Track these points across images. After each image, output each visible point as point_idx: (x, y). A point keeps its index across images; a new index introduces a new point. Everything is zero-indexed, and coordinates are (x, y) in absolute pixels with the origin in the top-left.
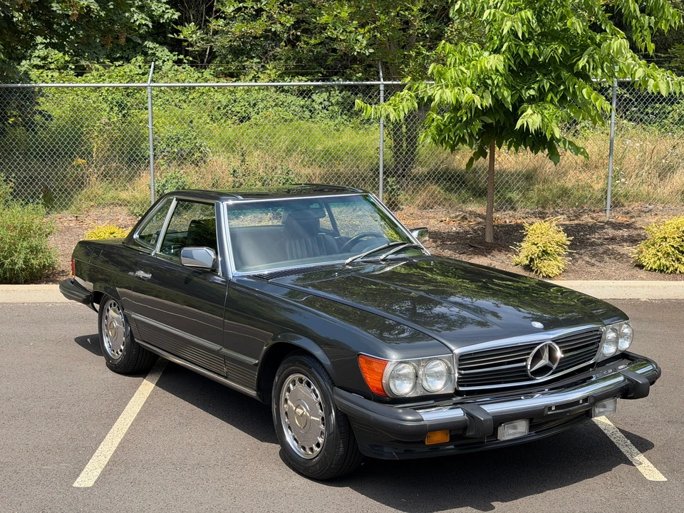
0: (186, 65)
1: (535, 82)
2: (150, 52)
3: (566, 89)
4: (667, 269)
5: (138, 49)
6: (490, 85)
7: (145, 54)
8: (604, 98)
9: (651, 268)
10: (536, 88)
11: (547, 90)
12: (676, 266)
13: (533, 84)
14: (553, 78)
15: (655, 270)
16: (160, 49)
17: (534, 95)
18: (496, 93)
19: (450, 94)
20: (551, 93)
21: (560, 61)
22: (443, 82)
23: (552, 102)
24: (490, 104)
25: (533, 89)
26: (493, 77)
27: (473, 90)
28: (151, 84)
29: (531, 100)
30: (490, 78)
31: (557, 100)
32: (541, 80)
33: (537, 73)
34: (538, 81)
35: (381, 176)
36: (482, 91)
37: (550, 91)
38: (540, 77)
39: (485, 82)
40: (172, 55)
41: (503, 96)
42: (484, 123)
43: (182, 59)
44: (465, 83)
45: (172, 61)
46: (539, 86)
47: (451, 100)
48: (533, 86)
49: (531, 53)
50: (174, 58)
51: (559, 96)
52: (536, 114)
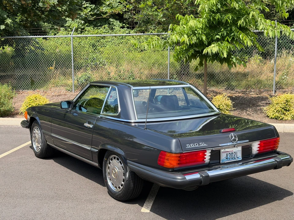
0: (126, 28)
2: (111, 23)
3: (234, 35)
4: (279, 118)
5: (107, 22)
6: (197, 33)
7: (109, 24)
9: (272, 117)
10: (220, 34)
11: (225, 35)
12: (283, 117)
13: (219, 33)
14: (228, 30)
15: (274, 118)
16: (116, 22)
17: (219, 38)
18: (199, 37)
19: (175, 38)
20: (227, 37)
21: (231, 22)
22: (175, 33)
23: (228, 41)
24: (195, 42)
25: (219, 35)
26: (198, 30)
27: (188, 36)
28: (73, 36)
29: (218, 40)
30: (196, 30)
31: (230, 40)
32: (223, 31)
33: (221, 28)
34: (222, 31)
35: (168, 74)
36: (192, 36)
37: (227, 36)
38: (223, 30)
39: (195, 32)
40: (120, 24)
41: (202, 39)
42: (195, 51)
43: (124, 26)
44: (185, 33)
45: (120, 27)
46: (221, 34)
47: (175, 40)
48: (219, 34)
49: (217, 19)
50: (121, 25)
51: (231, 38)
52: (215, 47)
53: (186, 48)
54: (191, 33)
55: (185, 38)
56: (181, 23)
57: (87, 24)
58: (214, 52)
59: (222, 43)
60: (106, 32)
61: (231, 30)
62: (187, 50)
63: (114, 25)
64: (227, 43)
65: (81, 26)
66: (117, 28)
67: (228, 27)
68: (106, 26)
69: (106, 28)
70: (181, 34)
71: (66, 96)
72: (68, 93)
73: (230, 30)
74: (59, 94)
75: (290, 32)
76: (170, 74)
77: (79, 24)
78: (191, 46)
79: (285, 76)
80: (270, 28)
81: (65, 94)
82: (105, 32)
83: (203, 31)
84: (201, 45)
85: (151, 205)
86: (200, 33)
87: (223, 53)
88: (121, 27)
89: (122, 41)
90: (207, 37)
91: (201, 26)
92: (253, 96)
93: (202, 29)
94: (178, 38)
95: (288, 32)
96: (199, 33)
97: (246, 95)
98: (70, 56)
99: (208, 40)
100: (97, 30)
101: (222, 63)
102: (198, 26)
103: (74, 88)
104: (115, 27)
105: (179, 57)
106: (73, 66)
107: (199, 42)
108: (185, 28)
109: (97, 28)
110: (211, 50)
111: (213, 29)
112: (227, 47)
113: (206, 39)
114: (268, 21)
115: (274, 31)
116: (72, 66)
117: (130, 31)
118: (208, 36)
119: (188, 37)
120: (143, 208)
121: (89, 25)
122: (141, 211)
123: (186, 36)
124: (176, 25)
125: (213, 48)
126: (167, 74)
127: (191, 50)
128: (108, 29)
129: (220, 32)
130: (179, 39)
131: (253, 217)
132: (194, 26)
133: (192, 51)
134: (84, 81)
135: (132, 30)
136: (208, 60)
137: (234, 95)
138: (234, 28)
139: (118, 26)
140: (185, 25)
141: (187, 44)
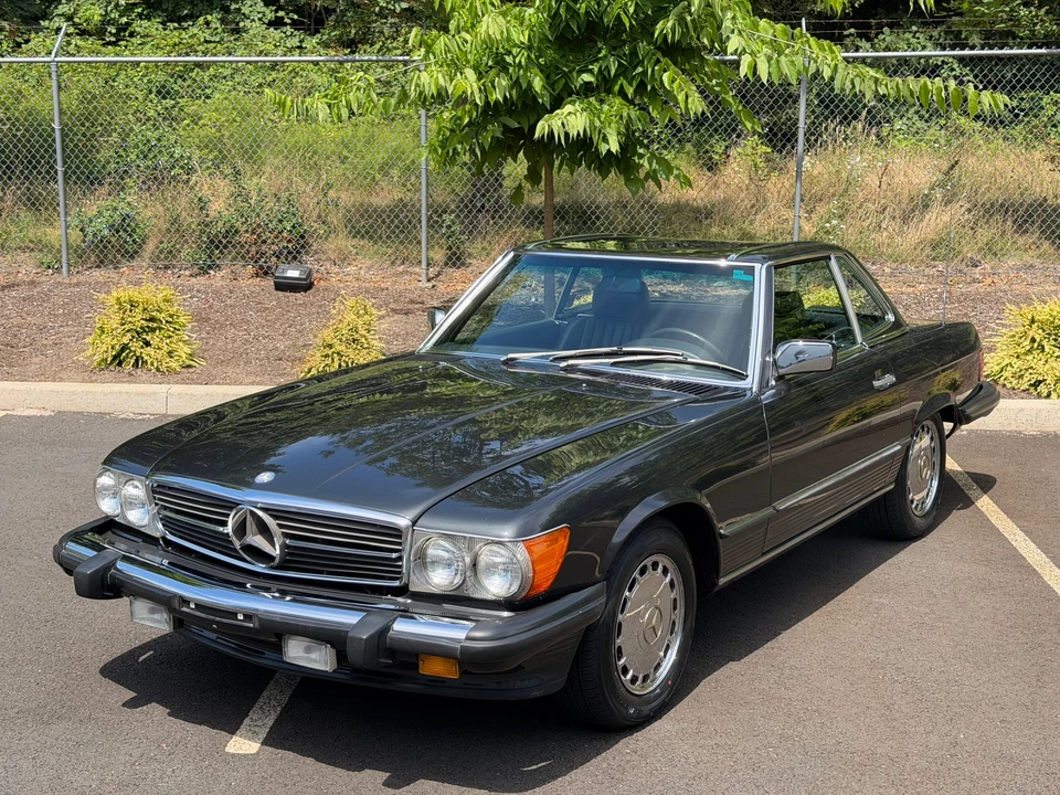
0: (288, 27)
1: (594, 61)
2: (234, 6)
3: (644, 73)
6: (510, 65)
7: (226, 10)
8: (695, 88)
10: (596, 70)
11: (613, 73)
13: (592, 63)
14: (624, 55)
17: (591, 82)
18: (518, 78)
19: (429, 79)
20: (621, 80)
21: (631, 26)
22: (433, 60)
23: (622, 93)
24: (505, 97)
25: (591, 71)
26: (515, 51)
27: (480, 73)
28: (56, 59)
29: (588, 90)
30: (509, 53)
31: (630, 91)
32: (605, 56)
33: (600, 45)
34: (601, 58)
35: (424, 211)
36: (492, 73)
37: (619, 75)
38: (603, 52)
39: (504, 60)
40: (268, 12)
41: (530, 85)
42: (506, 129)
43: (283, 18)
44: (468, 61)
45: (266, 21)
46: (600, 67)
47: (431, 90)
48: (590, 67)
49: (582, 11)
50: (270, 16)
51: (635, 84)
52: (578, 114)
53: (471, 118)
54: (490, 63)
55: (469, 82)
56: (452, 26)
57: (140, 10)
58: (573, 133)
59: (602, 102)
60: (214, 42)
61: (634, 53)
62: (476, 127)
63: (244, 14)
64: (618, 101)
65: (115, 15)
66: (255, 28)
67: (624, 42)
68: (214, 18)
69: (213, 25)
70: (455, 66)
71: (35, 290)
72: (44, 279)
73: (631, 54)
74: (12, 279)
75: (836, 65)
76: (428, 211)
77: (109, 8)
78: (491, 111)
79: (835, 222)
80: (765, 50)
81: (32, 283)
82: (210, 42)
83: (533, 57)
84: (527, 106)
85: (271, 723)
86: (523, 63)
87: (605, 136)
88: (271, 24)
89: (270, 79)
90: (547, 77)
91: (527, 37)
92: (721, 293)
93: (530, 48)
94: (441, 81)
95: (829, 66)
96: (520, 62)
97: (698, 290)
98: (50, 135)
99: (553, 90)
100: (176, 33)
101: (604, 175)
102: (515, 36)
103: (68, 260)
104: (247, 23)
105: (448, 152)
106: (60, 173)
107: (519, 96)
108: (469, 45)
109: (176, 25)
110: (563, 124)
111: (571, 50)
112: (621, 117)
113: (543, 86)
114: (763, 23)
115: (778, 61)
116: (56, 172)
117: (301, 41)
118: (553, 75)
119: (480, 76)
120: (235, 738)
121: (148, 14)
122: (227, 749)
123: (470, 73)
124: (434, 32)
125: (571, 119)
126: (419, 211)
127: (490, 127)
128: (219, 30)
129: (597, 60)
130: (443, 84)
131: (629, 758)
132: (499, 37)
133: (493, 131)
134: (106, 232)
135: (312, 34)
136: (557, 163)
137: (658, 288)
138: (643, 47)
139: (260, 19)
140: (467, 32)
141: (476, 104)
